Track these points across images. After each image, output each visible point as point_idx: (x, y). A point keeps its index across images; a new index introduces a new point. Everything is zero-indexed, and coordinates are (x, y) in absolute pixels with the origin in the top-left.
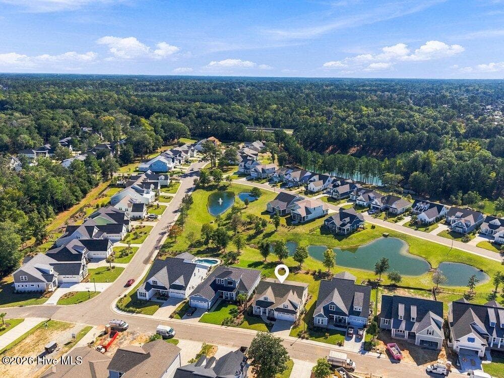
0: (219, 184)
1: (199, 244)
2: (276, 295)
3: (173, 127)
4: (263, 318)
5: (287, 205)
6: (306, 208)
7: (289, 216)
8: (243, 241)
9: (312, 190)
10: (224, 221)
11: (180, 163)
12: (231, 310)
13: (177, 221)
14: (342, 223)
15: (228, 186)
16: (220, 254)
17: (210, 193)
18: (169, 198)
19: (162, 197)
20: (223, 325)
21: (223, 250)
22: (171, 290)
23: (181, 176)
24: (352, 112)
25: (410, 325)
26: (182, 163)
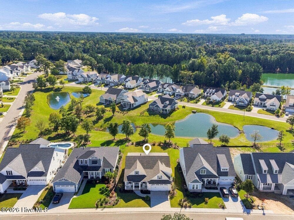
0: (54, 86)
1: (48, 132)
2: (145, 167)
3: (8, 52)
4: (136, 192)
5: (117, 97)
6: (133, 97)
7: (120, 105)
8: (90, 125)
9: (129, 87)
10: (68, 111)
11: (17, 74)
12: (100, 190)
13: (23, 115)
14: (163, 105)
15: (62, 88)
16: (71, 138)
17: (48, 94)
18: (12, 99)
19: (5, 98)
20: (97, 207)
21: (72, 135)
22: (30, 178)
23: (20, 84)
24: (136, 44)
25: (275, 178)
26: (19, 75)
